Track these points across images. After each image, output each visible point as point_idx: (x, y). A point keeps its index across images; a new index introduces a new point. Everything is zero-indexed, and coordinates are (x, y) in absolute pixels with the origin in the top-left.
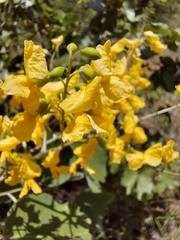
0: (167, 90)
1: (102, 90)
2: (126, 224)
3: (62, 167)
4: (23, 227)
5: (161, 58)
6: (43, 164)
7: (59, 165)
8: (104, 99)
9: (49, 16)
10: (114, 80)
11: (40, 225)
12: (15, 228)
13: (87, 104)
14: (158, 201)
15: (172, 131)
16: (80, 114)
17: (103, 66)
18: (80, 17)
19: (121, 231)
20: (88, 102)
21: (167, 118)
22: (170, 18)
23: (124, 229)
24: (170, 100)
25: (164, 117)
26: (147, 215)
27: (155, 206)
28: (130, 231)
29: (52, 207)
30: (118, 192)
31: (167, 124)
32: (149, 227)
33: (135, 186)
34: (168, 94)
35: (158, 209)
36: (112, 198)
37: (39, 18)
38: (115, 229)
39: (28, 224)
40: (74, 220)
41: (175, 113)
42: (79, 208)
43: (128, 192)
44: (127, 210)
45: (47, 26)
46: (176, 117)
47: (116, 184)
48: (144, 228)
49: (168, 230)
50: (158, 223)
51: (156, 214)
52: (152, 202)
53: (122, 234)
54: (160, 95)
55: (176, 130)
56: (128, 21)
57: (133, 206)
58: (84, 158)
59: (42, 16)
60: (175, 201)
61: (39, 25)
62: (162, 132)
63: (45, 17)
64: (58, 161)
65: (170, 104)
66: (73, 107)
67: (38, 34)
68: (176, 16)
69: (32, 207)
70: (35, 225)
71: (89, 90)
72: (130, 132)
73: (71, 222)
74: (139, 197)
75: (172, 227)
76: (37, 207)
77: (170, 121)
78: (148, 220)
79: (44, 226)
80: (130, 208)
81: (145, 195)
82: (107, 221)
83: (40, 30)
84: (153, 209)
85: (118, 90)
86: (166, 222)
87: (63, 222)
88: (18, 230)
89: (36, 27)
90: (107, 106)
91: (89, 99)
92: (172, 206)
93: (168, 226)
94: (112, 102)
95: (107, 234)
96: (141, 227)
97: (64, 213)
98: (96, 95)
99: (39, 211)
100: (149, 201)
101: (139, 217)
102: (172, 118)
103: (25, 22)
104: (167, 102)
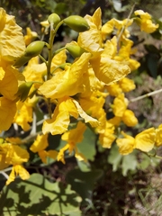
0: (151, 75)
1: (91, 71)
2: (112, 195)
3: (51, 151)
4: (13, 208)
5: (145, 46)
6: (31, 149)
7: (47, 149)
8: (94, 81)
9: (41, 6)
10: (105, 59)
11: (30, 205)
12: (5, 209)
13: (72, 87)
14: (141, 175)
15: (154, 112)
16: (65, 99)
17: (92, 41)
18: (71, 7)
19: (108, 202)
20: (74, 85)
21: (150, 101)
22: (153, 8)
23: (110, 200)
24: (153, 84)
25: (147, 101)
26: (131, 187)
27: (138, 179)
28: (116, 202)
29: (42, 186)
30: (105, 168)
31: (149, 107)
32: (132, 198)
33: (121, 162)
34: (151, 79)
35: (141, 182)
36: (101, 174)
37: (32, 8)
38: (103, 200)
39: (18, 205)
40: (64, 198)
41: (157, 97)
42: (69, 186)
43: (115, 169)
44: (113, 183)
45: (40, 16)
46: (158, 100)
47: (104, 161)
48: (128, 199)
49: (149, 200)
50: (140, 194)
51: (139, 187)
52: (135, 177)
53: (108, 204)
54: (144, 80)
55: (158, 112)
56: (115, 11)
57: (119, 180)
58: (72, 144)
59: (35, 6)
60: (156, 175)
61: (32, 15)
62: (145, 114)
63: (38, 7)
64: (46, 145)
65: (153, 88)
66: (55, 92)
67: (32, 23)
68: (159, 6)
69: (23, 187)
70: (26, 206)
71: (74, 70)
72: (121, 115)
73: (61, 201)
74: (125, 173)
75: (153, 198)
76: (28, 188)
77: (153, 104)
78: (132, 192)
79: (35, 205)
80: (116, 182)
81: (129, 171)
82: (95, 194)
83: (33, 20)
84: (136, 182)
85: (110, 71)
86: (148, 194)
87: (53, 201)
88: (9, 211)
89: (29, 17)
90: (97, 89)
91: (75, 80)
92: (153, 179)
93: (149, 197)
94: (103, 84)
95: (95, 205)
96: (125, 198)
97: (54, 192)
98: (83, 76)
99: (30, 191)
100: (133, 175)
101: (124, 190)
102: (154, 101)
103: (20, 11)
104: (150, 86)
